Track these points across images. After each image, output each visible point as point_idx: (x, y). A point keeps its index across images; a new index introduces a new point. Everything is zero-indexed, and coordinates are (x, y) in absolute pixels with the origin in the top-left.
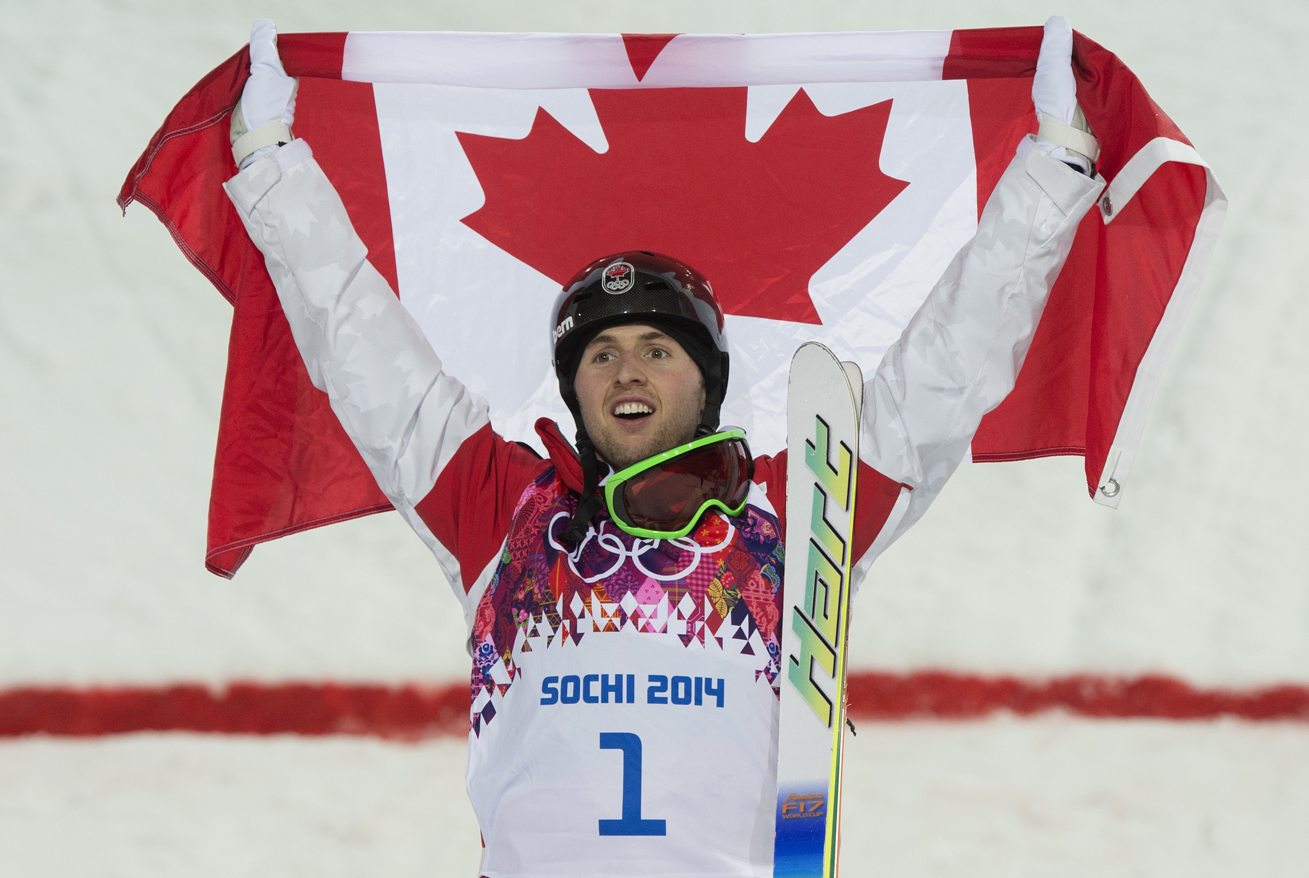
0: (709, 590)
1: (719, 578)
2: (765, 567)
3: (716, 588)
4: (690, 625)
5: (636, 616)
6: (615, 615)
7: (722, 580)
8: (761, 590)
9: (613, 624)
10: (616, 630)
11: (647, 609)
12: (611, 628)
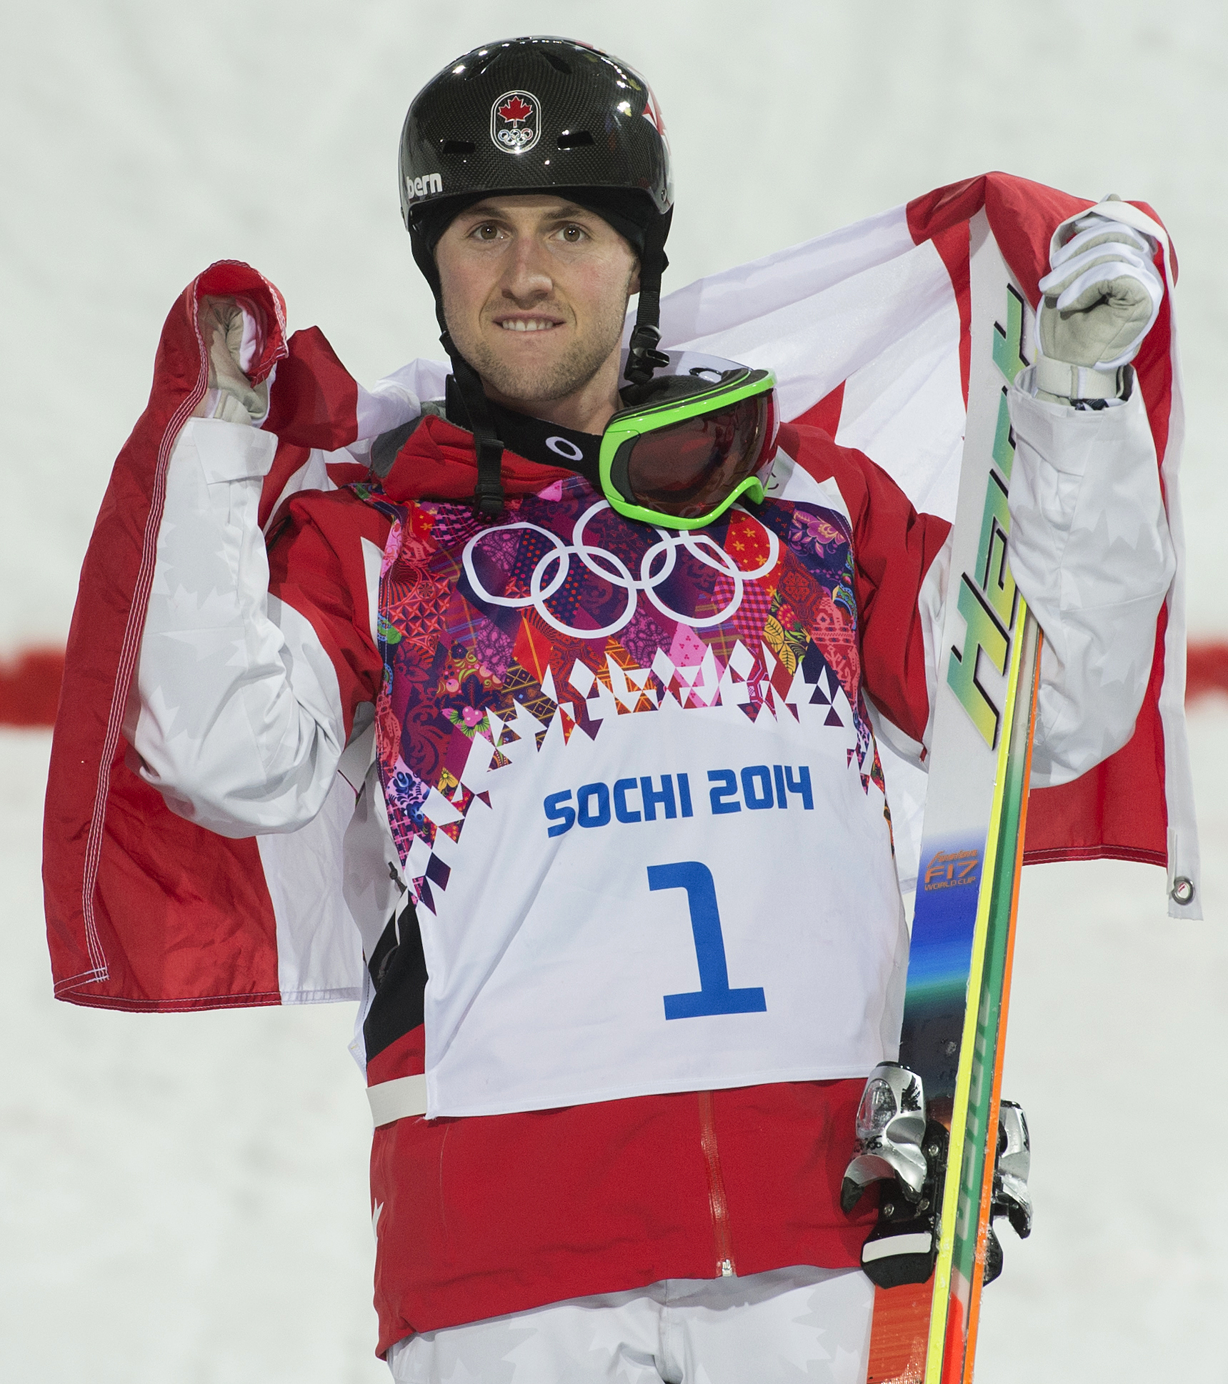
0: (765, 634)
1: (775, 615)
2: (836, 591)
3: (773, 629)
4: (752, 687)
5: (676, 685)
6: (648, 686)
7: (780, 618)
8: (837, 626)
9: (648, 700)
10: (654, 708)
11: (688, 674)
12: (645, 706)
